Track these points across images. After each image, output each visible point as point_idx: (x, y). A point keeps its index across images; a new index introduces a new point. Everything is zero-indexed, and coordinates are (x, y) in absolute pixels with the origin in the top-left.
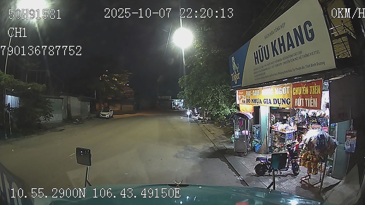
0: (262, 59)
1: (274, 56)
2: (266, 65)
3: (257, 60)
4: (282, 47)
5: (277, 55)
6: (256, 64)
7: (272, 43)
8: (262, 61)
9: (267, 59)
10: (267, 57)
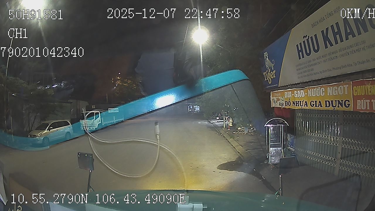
0: (308, 52)
1: (326, 47)
2: (314, 60)
3: (301, 53)
4: (338, 36)
5: (331, 46)
6: (300, 58)
7: (323, 32)
8: (308, 55)
9: (317, 51)
10: (316, 49)
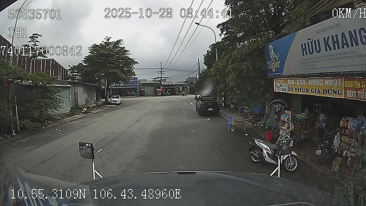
0: (311, 52)
1: (326, 50)
2: (316, 58)
3: (304, 51)
4: (336, 44)
5: (330, 50)
6: (304, 55)
7: (324, 39)
9: (318, 52)
10: (318, 50)
